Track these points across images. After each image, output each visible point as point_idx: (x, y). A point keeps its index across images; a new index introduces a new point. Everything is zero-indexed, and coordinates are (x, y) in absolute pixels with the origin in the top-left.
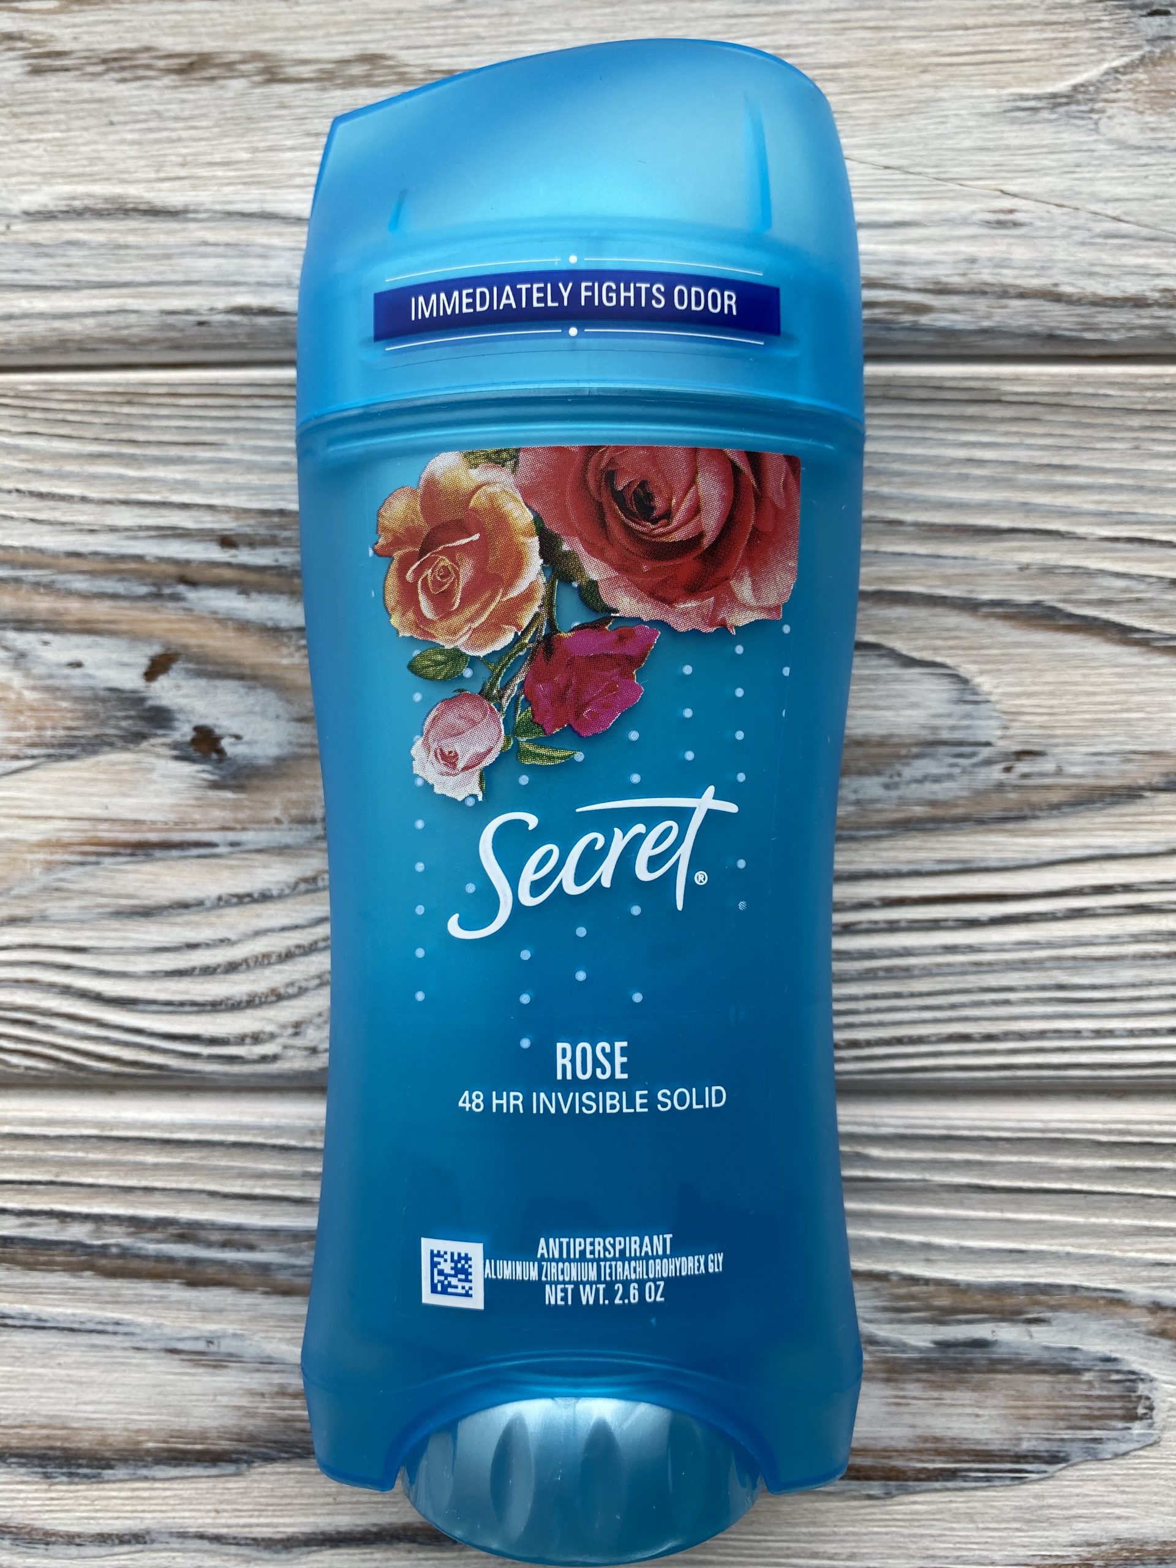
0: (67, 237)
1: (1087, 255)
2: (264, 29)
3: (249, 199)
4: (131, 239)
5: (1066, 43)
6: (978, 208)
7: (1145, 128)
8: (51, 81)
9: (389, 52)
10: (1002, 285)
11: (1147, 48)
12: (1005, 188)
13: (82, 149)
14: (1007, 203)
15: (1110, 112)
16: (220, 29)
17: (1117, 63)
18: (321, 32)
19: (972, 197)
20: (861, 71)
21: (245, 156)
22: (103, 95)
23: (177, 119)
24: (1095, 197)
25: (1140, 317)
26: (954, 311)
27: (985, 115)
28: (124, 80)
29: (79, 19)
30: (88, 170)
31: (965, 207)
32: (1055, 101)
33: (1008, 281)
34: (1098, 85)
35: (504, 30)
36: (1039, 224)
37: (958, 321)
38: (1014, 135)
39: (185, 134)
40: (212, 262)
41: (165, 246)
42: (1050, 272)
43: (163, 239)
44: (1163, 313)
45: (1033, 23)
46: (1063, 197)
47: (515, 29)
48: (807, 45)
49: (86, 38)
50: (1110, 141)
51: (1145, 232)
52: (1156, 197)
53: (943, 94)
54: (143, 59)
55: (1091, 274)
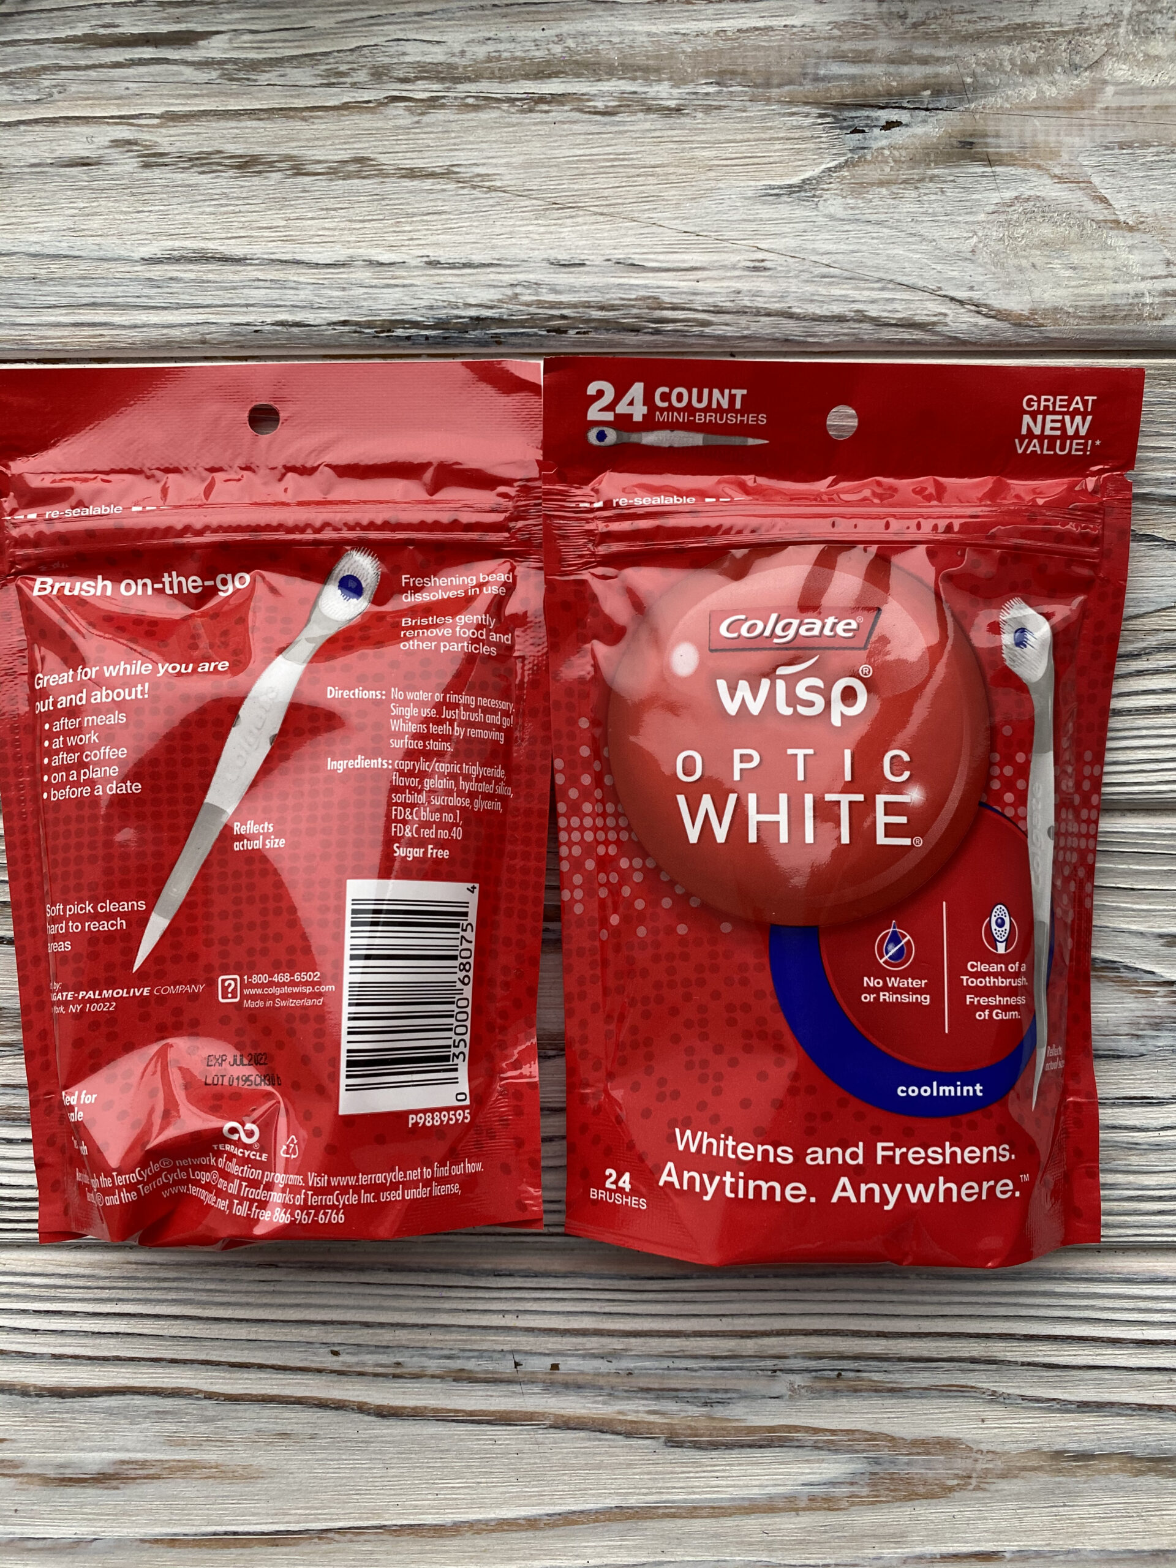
0: (170, 275)
1: (809, 288)
2: (292, 140)
3: (285, 252)
4: (211, 277)
5: (799, 152)
6: (743, 258)
7: (847, 207)
8: (157, 172)
9: (372, 156)
10: (756, 308)
11: (850, 155)
12: (760, 246)
13: (178, 217)
14: (760, 255)
15: (825, 197)
16: (264, 139)
17: (829, 166)
18: (329, 142)
19: (739, 251)
20: (671, 170)
21: (283, 223)
22: (191, 182)
23: (238, 198)
24: (815, 251)
25: (842, 328)
26: (727, 325)
27: (746, 198)
28: (203, 173)
29: (172, 131)
30: (182, 231)
31: (734, 258)
32: (791, 190)
33: (760, 305)
34: (819, 179)
35: (444, 142)
36: (780, 268)
37: (729, 331)
38: (766, 211)
39: (243, 208)
40: (263, 291)
41: (232, 282)
42: (788, 299)
43: (231, 277)
44: (857, 326)
45: (778, 139)
46: (796, 251)
47: (452, 141)
48: (637, 153)
49: (178, 144)
50: (825, 216)
51: (846, 274)
52: (853, 252)
53: (720, 185)
54: (215, 158)
55: (812, 301)
